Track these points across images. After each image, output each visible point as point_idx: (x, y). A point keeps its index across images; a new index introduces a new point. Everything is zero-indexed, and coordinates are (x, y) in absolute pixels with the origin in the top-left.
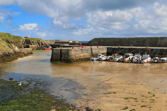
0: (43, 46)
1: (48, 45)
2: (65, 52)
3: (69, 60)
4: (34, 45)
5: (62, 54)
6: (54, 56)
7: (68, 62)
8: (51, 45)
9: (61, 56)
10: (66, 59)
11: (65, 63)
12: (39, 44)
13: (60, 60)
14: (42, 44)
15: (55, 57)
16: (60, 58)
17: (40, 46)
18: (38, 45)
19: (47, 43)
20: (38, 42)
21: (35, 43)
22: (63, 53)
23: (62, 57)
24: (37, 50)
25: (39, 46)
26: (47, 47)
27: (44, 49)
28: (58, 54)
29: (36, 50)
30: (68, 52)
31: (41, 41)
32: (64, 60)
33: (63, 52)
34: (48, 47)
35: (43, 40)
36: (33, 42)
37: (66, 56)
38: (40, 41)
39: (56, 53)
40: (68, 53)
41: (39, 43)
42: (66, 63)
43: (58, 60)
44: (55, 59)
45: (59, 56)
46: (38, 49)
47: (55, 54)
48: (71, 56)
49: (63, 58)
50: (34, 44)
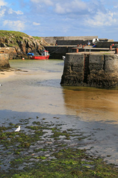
0: (29, 50)
1: (40, 48)
2: (97, 62)
3: (106, 81)
4: (8, 48)
5: (90, 66)
6: (71, 71)
7: (104, 87)
8: (47, 48)
9: (87, 71)
10: (100, 78)
11: (97, 87)
12: (21, 46)
13: (86, 81)
14: (27, 46)
15: (73, 73)
16: (86, 77)
17: (22, 50)
18: (17, 47)
19: (39, 44)
20: (17, 42)
21: (11, 42)
22: (93, 64)
23: (89, 73)
24: (16, 59)
25: (19, 50)
26: (38, 52)
27: (33, 58)
28: (79, 66)
29: (13, 59)
30: (105, 61)
31: (24, 38)
32: (95, 81)
33: (92, 61)
34: (40, 53)
35: (30, 36)
36: (6, 41)
37: (100, 72)
38: (21, 38)
39: (75, 64)
40: (104, 65)
41: (21, 42)
42: (99, 88)
43: (79, 82)
44: (72, 79)
45: (83, 72)
46: (18, 57)
47: (72, 66)
48: (112, 71)
49: (91, 76)
50: (8, 46)
